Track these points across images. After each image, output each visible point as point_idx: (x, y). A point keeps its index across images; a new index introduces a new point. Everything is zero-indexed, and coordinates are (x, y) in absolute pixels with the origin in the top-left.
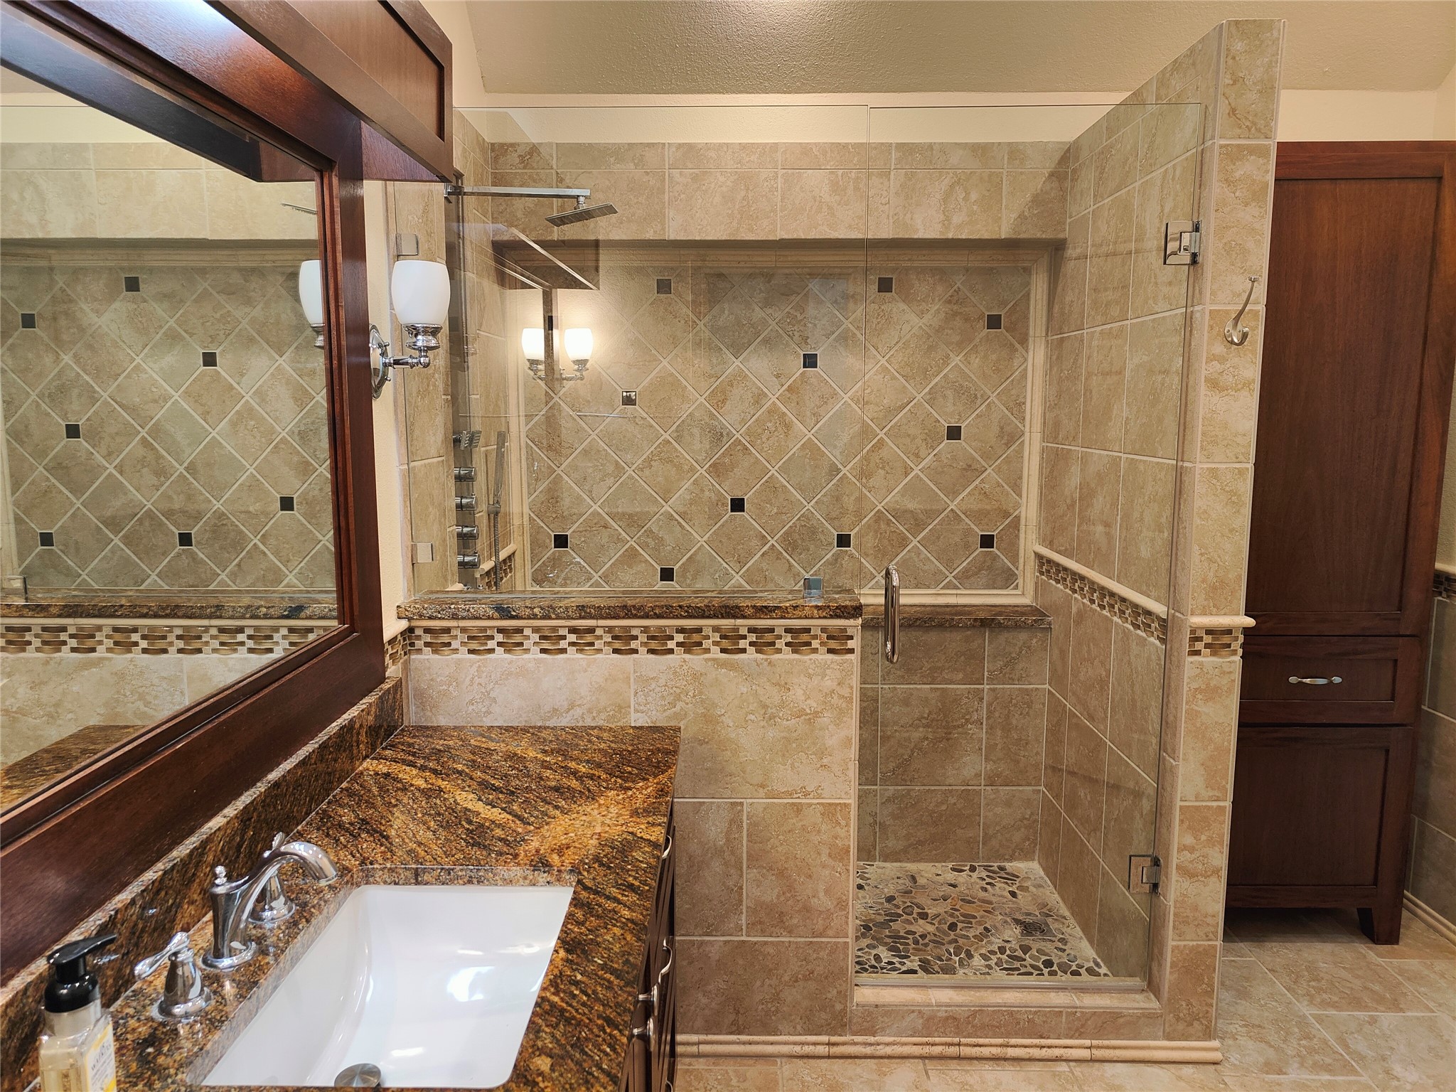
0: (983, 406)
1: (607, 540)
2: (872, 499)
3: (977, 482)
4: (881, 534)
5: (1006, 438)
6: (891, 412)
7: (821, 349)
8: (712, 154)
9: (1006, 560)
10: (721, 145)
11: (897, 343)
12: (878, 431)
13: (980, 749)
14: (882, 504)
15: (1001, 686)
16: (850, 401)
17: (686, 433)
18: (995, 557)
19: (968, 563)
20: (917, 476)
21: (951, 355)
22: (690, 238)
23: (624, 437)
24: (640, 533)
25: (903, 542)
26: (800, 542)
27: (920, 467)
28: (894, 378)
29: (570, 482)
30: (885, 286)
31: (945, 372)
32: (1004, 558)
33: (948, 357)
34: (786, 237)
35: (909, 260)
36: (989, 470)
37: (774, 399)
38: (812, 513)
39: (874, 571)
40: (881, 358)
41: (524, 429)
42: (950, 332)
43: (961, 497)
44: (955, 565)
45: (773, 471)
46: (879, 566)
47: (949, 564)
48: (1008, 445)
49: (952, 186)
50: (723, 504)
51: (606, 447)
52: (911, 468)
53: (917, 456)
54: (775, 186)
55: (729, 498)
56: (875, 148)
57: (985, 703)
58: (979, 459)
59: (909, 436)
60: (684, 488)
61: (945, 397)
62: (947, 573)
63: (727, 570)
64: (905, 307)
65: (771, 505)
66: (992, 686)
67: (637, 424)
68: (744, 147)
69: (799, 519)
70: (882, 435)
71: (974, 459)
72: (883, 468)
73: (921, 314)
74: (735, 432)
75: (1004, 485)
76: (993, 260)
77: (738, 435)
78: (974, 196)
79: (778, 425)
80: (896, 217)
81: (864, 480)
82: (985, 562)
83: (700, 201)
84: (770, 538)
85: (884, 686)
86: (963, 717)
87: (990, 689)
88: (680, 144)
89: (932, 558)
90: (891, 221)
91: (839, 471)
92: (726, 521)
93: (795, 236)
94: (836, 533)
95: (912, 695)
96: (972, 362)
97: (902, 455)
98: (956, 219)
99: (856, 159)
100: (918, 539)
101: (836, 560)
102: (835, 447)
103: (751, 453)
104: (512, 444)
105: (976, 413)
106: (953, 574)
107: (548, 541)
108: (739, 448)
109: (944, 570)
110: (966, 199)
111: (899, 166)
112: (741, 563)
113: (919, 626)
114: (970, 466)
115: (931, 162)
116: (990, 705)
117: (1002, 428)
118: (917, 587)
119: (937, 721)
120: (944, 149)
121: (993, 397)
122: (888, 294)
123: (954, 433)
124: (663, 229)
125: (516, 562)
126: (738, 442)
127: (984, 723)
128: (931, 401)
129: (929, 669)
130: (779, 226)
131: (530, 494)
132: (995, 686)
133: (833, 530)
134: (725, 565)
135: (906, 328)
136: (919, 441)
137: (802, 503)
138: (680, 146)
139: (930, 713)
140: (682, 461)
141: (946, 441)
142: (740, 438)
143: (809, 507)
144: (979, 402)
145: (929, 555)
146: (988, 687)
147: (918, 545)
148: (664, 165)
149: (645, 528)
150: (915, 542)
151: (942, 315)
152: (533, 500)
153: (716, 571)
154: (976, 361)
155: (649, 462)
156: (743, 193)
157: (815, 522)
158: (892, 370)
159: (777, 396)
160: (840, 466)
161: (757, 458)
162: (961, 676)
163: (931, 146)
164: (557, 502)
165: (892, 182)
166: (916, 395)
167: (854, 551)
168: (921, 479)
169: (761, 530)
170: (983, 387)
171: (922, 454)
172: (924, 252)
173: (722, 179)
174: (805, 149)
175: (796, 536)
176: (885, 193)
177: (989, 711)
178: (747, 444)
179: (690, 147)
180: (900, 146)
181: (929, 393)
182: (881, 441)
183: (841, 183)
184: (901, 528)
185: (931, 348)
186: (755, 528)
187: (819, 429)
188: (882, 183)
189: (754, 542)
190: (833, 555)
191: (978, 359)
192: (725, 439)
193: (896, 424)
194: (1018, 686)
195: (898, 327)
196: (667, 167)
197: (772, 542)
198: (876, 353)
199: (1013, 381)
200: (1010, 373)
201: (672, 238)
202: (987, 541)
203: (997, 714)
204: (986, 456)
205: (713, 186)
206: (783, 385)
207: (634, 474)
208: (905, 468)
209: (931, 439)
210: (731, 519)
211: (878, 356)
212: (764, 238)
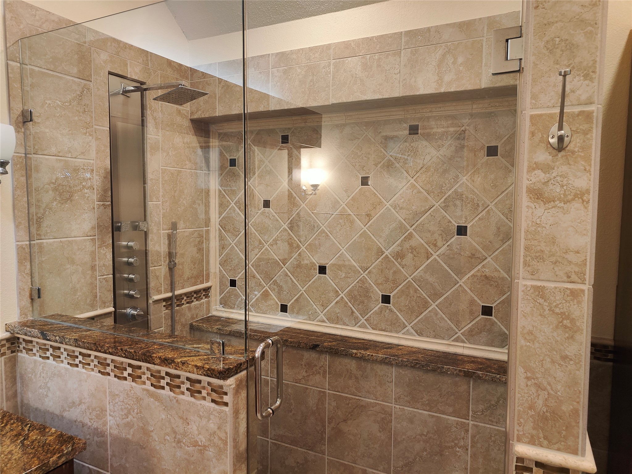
0: (484, 212)
1: (254, 285)
2: (405, 273)
3: (479, 267)
4: (410, 297)
5: (502, 235)
6: (418, 215)
7: (373, 173)
8: (294, 56)
9: (502, 327)
10: (299, 50)
11: (422, 168)
12: (409, 227)
13: (466, 469)
14: (412, 277)
15: (483, 425)
16: (390, 207)
17: (295, 224)
18: (493, 324)
19: (473, 325)
20: (435, 260)
21: (460, 176)
22: (282, 108)
23: (264, 226)
24: (271, 282)
25: (426, 305)
26: (358, 297)
27: (437, 253)
28: (419, 192)
29: (238, 250)
30: (414, 130)
31: (455, 187)
32: (500, 325)
33: (457, 177)
34: (335, 102)
35: (430, 112)
36: (489, 259)
37: (344, 205)
38: (366, 279)
39: (406, 323)
40: (411, 179)
41: (218, 220)
42: (459, 159)
43: (467, 277)
44: (463, 326)
45: (343, 250)
46: (409, 319)
47: (458, 324)
48: (503, 241)
49: (444, 56)
50: (314, 269)
51: (255, 232)
52: (431, 254)
53: (435, 245)
54: (329, 71)
55: (318, 265)
56: (391, 37)
57: (470, 435)
58: (481, 250)
59: (430, 231)
60: (294, 257)
61: (455, 205)
62: (457, 330)
63: (316, 310)
64: (427, 144)
65: (341, 271)
66: (476, 423)
67: (270, 219)
68: (311, 49)
69: (358, 282)
70: (411, 230)
71: (476, 250)
72: (412, 253)
73: (438, 148)
74: (321, 225)
75: (500, 270)
76: (492, 106)
77: (323, 227)
78: (460, 60)
79: (346, 221)
80: (405, 82)
81: (399, 260)
82: (485, 326)
83: (287, 86)
84: (340, 293)
85: (396, 406)
86: (453, 441)
87: (473, 425)
88: (277, 53)
89: (446, 318)
90: (401, 84)
91: (383, 253)
92: (316, 279)
93: (340, 101)
94: (381, 294)
95: (415, 416)
96: (475, 180)
97: (425, 244)
98: (447, 78)
99: (378, 46)
100: (436, 303)
101: (381, 312)
102: (381, 237)
103: (330, 239)
104: (211, 229)
105: (479, 217)
106: (461, 332)
107: (227, 282)
108: (323, 235)
109: (454, 328)
110: (454, 63)
111: (407, 47)
112: (324, 306)
113: (419, 368)
114: (473, 255)
115: (429, 40)
116: (473, 437)
117: (499, 228)
118: (435, 337)
119: (434, 439)
120: (438, 29)
121: (492, 206)
122: (416, 136)
123: (462, 231)
124: (268, 104)
125: (212, 292)
126: (323, 231)
127: (469, 449)
128: (446, 207)
129: (428, 400)
130: (331, 95)
131: (220, 256)
132: (478, 424)
133: (379, 292)
134: (315, 306)
135: (428, 158)
136: (436, 236)
137: (360, 272)
138: (278, 54)
139: (428, 432)
140: (293, 241)
141: (456, 236)
142: (324, 229)
143: (364, 275)
144: (480, 209)
145: (444, 316)
146: (472, 423)
147: (436, 308)
148: (269, 67)
149: (273, 280)
150: (434, 306)
151: (453, 148)
152: (221, 259)
153: (310, 310)
154: (478, 180)
155: (275, 241)
156: (311, 78)
157: (367, 285)
158: (418, 187)
159: (345, 203)
160: (384, 249)
161: (333, 241)
162: (451, 410)
163: (429, 29)
164: (232, 261)
165: (402, 58)
166: (435, 203)
167: (392, 307)
168: (438, 262)
169: (335, 287)
170: (484, 198)
171: (439, 244)
172: (439, 105)
173: (299, 71)
174: (347, 45)
175: (356, 293)
176: (397, 66)
177: (472, 441)
178: (328, 233)
179: (283, 53)
180: (408, 33)
181: (444, 202)
182: (411, 235)
183: (369, 64)
184: (424, 295)
185: (445, 171)
186: (332, 286)
187: (371, 225)
188: (395, 60)
189: (332, 294)
190: (379, 308)
191: (480, 178)
192: (316, 229)
193: (421, 223)
194: (497, 428)
195: (422, 158)
196: (271, 67)
197: (342, 295)
198: (407, 175)
199: (507, 194)
200: (505, 188)
201: (273, 109)
202: (487, 311)
203: (479, 445)
204: (486, 248)
205: (294, 75)
206: (349, 197)
207: (268, 248)
208: (427, 253)
209: (445, 235)
210: (319, 279)
211: (409, 177)
212: (322, 104)
